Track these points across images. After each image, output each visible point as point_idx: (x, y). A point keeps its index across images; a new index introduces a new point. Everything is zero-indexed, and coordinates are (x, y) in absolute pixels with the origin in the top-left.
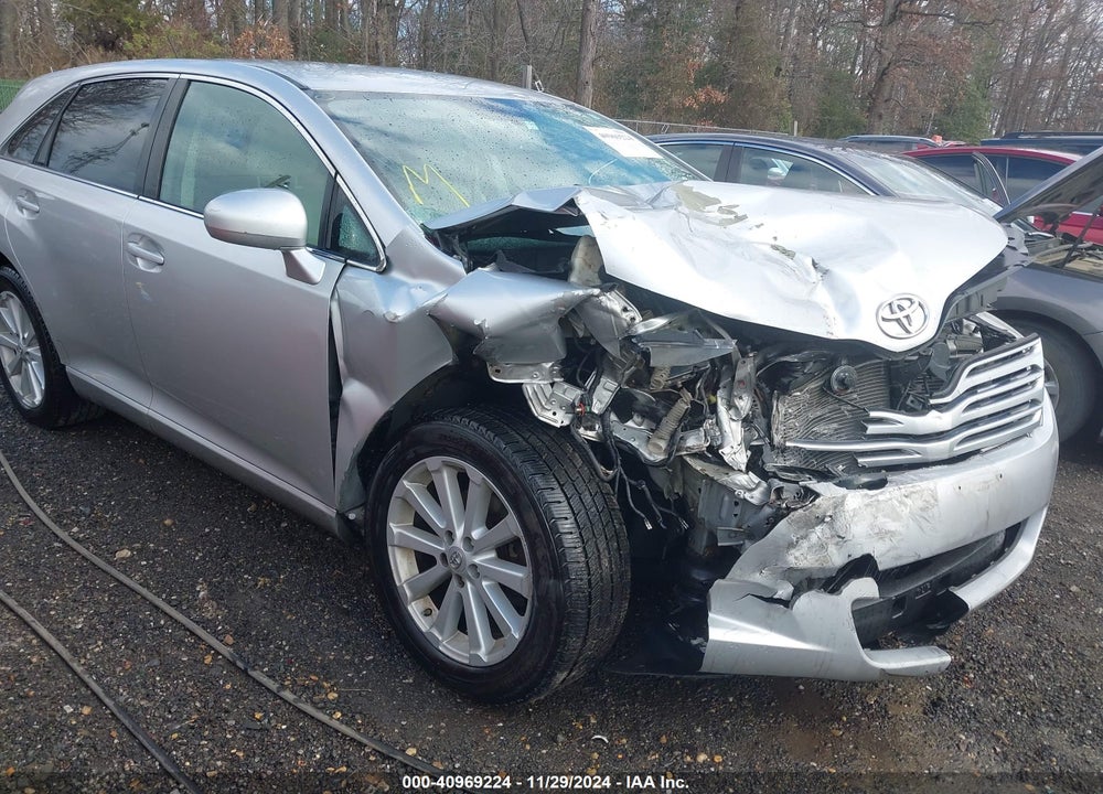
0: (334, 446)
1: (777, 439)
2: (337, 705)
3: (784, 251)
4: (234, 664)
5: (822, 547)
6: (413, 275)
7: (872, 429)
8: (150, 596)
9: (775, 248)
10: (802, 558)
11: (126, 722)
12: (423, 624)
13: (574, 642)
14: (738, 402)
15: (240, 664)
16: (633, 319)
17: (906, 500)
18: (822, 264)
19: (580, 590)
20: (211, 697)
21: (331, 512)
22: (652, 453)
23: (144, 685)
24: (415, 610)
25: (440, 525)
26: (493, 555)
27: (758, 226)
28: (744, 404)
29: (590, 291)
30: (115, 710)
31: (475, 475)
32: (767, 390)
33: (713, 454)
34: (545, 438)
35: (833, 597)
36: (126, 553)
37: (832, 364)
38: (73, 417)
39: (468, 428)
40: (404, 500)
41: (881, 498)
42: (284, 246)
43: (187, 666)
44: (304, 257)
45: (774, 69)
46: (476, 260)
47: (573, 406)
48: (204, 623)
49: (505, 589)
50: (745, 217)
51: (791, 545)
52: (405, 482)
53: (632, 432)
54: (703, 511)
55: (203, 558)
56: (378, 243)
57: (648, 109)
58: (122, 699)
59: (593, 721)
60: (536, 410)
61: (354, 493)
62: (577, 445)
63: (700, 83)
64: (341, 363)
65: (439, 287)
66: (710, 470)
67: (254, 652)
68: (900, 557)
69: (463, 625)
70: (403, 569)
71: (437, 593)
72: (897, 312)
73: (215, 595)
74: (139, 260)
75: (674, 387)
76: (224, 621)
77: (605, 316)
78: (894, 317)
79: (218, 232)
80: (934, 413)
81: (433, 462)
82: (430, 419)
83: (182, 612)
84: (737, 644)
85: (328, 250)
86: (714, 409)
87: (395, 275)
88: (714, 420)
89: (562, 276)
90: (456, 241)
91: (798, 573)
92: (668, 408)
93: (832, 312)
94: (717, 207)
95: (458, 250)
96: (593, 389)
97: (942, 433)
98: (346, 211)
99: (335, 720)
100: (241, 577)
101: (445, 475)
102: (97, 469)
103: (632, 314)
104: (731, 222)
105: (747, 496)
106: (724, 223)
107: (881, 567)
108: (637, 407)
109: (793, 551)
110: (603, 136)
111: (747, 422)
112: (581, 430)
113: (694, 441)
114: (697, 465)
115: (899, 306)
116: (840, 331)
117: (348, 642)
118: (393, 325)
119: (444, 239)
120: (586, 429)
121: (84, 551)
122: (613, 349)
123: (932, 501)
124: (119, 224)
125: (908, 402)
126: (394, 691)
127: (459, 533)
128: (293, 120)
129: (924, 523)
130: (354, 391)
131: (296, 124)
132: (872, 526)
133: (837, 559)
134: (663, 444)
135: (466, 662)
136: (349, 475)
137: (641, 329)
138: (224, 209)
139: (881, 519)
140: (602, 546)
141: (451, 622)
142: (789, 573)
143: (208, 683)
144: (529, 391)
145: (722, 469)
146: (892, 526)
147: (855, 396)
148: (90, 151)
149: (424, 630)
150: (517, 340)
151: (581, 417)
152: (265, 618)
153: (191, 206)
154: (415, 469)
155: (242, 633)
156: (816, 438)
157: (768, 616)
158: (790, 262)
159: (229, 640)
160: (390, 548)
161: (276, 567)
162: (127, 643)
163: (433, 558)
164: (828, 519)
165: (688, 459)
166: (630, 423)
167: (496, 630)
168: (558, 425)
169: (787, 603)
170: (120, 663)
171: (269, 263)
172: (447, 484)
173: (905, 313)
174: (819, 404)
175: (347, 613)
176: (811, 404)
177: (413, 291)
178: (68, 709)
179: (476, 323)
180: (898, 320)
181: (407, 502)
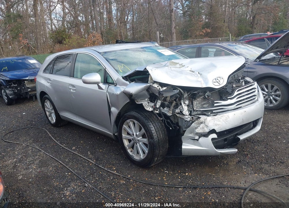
0: (111, 121)
1: (195, 109)
2: (115, 170)
3: (192, 71)
4: (96, 165)
5: (203, 128)
6: (121, 86)
7: (215, 105)
8: (79, 155)
9: (190, 71)
10: (199, 130)
11: (77, 175)
12: (131, 153)
13: (157, 152)
14: (185, 102)
15: (97, 165)
16: (160, 88)
17: (222, 118)
18: (200, 73)
19: (156, 141)
20: (92, 170)
21: (112, 134)
22: (169, 114)
23: (79, 169)
24: (129, 151)
25: (131, 133)
26: (141, 137)
27: (187, 67)
28: (187, 102)
29: (150, 84)
30: (75, 173)
31: (136, 122)
32: (192, 99)
33: (181, 113)
34: (148, 113)
35: (207, 138)
36: (74, 148)
37: (205, 92)
38: (62, 124)
39: (134, 113)
40: (124, 129)
41: (215, 118)
42: (97, 83)
43: (87, 166)
44: (101, 85)
45: (223, 21)
46: (132, 81)
47: (153, 106)
48: (90, 159)
49: (144, 143)
50: (185, 66)
51: (196, 128)
52: (124, 126)
53: (165, 110)
54: (180, 124)
55: (89, 148)
56: (114, 80)
57: (191, 37)
58: (76, 172)
59: (165, 169)
60: (146, 108)
61: (115, 130)
62: (154, 114)
63: (203, 28)
64: (110, 104)
65: (125, 87)
66: (180, 116)
67: (100, 163)
68: (221, 129)
69: (138, 153)
70: (126, 143)
71: (133, 147)
72: (217, 80)
73: (92, 154)
74: (71, 90)
75: (172, 100)
76: (94, 158)
77: (154, 88)
78: (217, 81)
79: (85, 82)
80: (229, 100)
81: (128, 121)
82: (127, 112)
83: (85, 157)
84: (188, 149)
85: (106, 83)
86: (181, 104)
87: (118, 86)
88: (181, 106)
89: (147, 82)
90: (128, 78)
91: (199, 134)
92: (171, 105)
93: (203, 82)
94: (178, 64)
95: (129, 80)
96: (156, 103)
97: (232, 104)
98: (108, 75)
99: (115, 172)
100: (97, 150)
101: (131, 123)
102: (67, 134)
103: (159, 87)
104: (182, 67)
105: (187, 120)
106: (180, 67)
107: (217, 132)
108: (166, 105)
109: (197, 129)
110: (161, 52)
111: (188, 106)
112: (155, 111)
113: (177, 111)
114: (178, 115)
115: (217, 79)
116: (204, 86)
117: (118, 160)
118: (117, 95)
119: (125, 78)
120: (156, 111)
121: (66, 148)
122: (157, 94)
123: (228, 117)
124: (67, 83)
125: (224, 98)
126: (126, 167)
127: (135, 134)
128: (97, 59)
129: (226, 122)
130: (113, 109)
131: (97, 60)
132: (214, 123)
133: (207, 130)
134: (171, 112)
135: (139, 159)
136: (114, 126)
137: (161, 90)
138: (86, 78)
139: (216, 122)
140: (160, 132)
141: (136, 152)
142: (197, 134)
143: (91, 168)
144: (144, 105)
145: (183, 115)
146: (218, 123)
147: (212, 98)
148: (59, 69)
149: (131, 155)
150: (139, 95)
151: (155, 108)
152: (101, 157)
153: (80, 78)
154: (125, 123)
155: (97, 160)
156: (204, 108)
157: (194, 143)
158: (193, 73)
159: (95, 161)
160: (123, 139)
161: (103, 148)
162: (76, 163)
163: (131, 140)
164: (203, 122)
165: (176, 114)
166: (165, 109)
167: (144, 153)
168: (150, 111)
169: (197, 140)
170: (75, 166)
171: (95, 87)
172: (131, 124)
173: (219, 80)
174: (204, 101)
175: (118, 155)
176: (202, 101)
177: (121, 89)
178: (66, 174)
179: (131, 93)
180: (217, 82)
181: (125, 130)
